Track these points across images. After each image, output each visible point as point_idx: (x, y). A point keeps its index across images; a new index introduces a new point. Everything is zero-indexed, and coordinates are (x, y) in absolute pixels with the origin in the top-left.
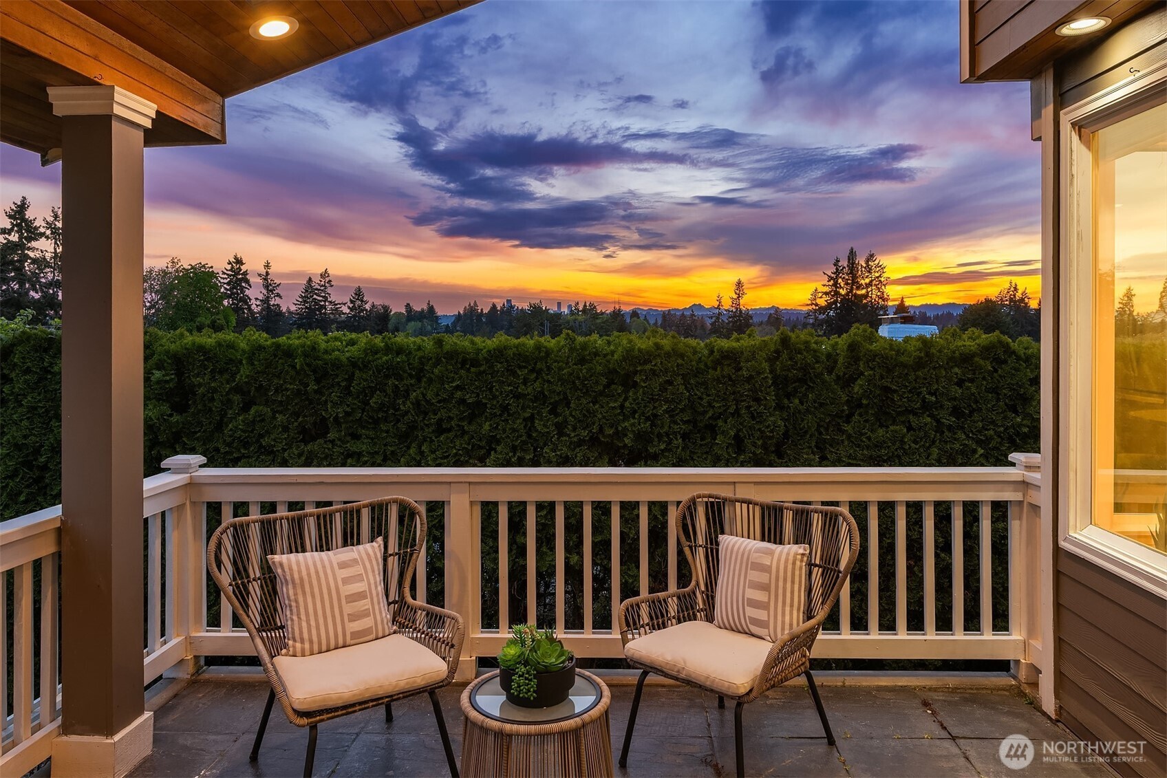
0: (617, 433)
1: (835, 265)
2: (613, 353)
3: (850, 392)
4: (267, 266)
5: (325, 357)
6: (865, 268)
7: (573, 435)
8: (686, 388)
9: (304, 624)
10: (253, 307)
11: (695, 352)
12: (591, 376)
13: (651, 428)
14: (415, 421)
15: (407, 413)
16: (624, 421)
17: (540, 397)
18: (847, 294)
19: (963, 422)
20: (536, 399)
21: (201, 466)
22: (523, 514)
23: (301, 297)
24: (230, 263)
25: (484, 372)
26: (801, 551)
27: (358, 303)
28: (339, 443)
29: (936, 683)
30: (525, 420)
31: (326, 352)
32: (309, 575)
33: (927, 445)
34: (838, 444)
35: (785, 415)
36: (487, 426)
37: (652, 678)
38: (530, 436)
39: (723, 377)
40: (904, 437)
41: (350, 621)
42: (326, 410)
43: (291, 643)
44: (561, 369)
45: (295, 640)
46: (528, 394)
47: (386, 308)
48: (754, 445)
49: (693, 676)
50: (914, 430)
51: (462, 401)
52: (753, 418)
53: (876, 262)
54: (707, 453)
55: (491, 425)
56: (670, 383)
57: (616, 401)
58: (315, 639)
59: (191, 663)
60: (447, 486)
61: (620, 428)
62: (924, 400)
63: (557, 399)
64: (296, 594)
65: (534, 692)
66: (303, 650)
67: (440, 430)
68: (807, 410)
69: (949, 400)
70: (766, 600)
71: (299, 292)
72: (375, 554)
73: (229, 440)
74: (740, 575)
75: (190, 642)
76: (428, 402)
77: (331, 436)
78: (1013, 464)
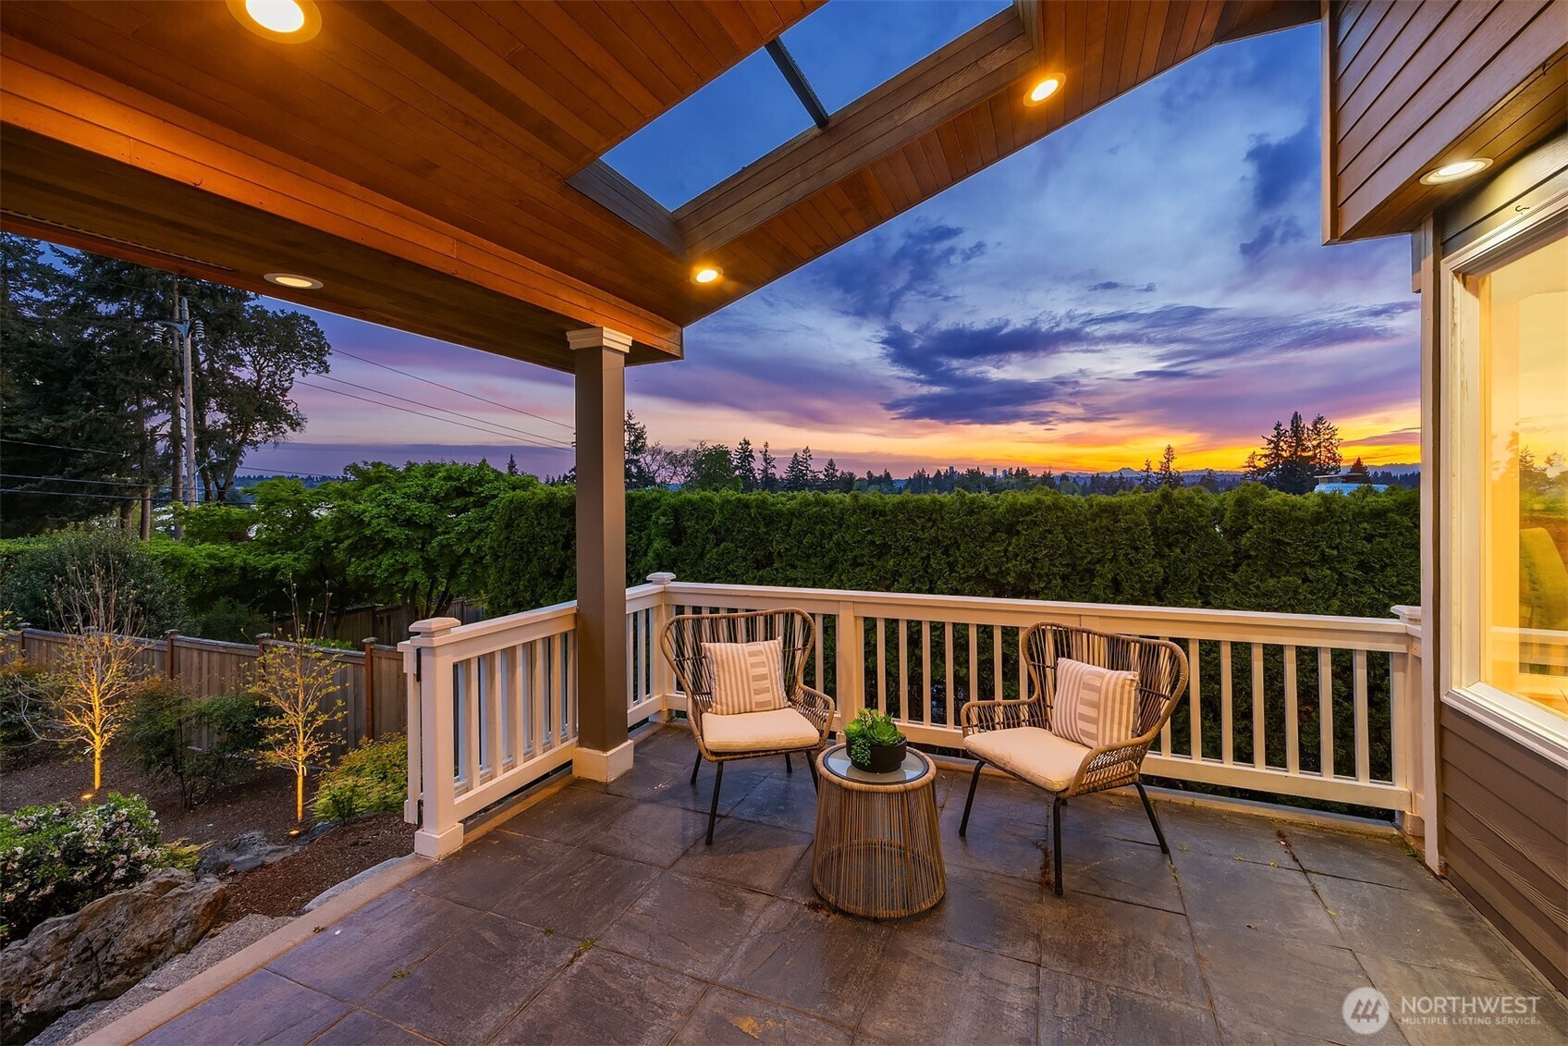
0: (1001, 572)
1: (1275, 429)
2: (999, 506)
3: (1237, 544)
4: (766, 445)
5: (772, 508)
6: (1312, 431)
7: (962, 572)
8: (1065, 536)
9: (723, 693)
10: (756, 475)
11: (1075, 506)
12: (978, 525)
13: (1032, 569)
14: (836, 557)
15: (830, 550)
16: (1007, 562)
17: (935, 541)
18: (1291, 456)
19: (1372, 576)
20: (932, 542)
21: (672, 580)
22: (920, 632)
23: (789, 467)
24: (740, 444)
25: (890, 520)
26: (1131, 677)
27: (831, 471)
28: (781, 571)
29: (1298, 819)
30: (922, 558)
31: (773, 504)
32: (727, 658)
33: (1327, 596)
34: (1223, 591)
35: (1165, 563)
36: (891, 563)
37: (986, 769)
38: (927, 572)
39: (1102, 528)
40: (1298, 587)
41: (755, 694)
42: (772, 547)
43: (714, 704)
44: (952, 519)
45: (717, 703)
46: (925, 538)
47: (851, 474)
48: (1132, 587)
49: (1016, 769)
50: (1311, 582)
51: (873, 543)
52: (1131, 564)
53: (1326, 425)
54: (1085, 592)
55: (894, 562)
56: (1050, 532)
57: (1000, 546)
58: (730, 704)
59: (666, 714)
60: (837, 604)
61: (1003, 568)
62: (1323, 554)
63: (949, 543)
64: (718, 671)
65: (868, 759)
66: (722, 710)
67: (855, 564)
68: (1189, 559)
69: (1353, 554)
70: (1095, 715)
71: (789, 463)
72: (776, 648)
73: (707, 565)
74: (1073, 693)
75: (665, 699)
76: (846, 542)
77: (775, 565)
78: (1396, 617)
